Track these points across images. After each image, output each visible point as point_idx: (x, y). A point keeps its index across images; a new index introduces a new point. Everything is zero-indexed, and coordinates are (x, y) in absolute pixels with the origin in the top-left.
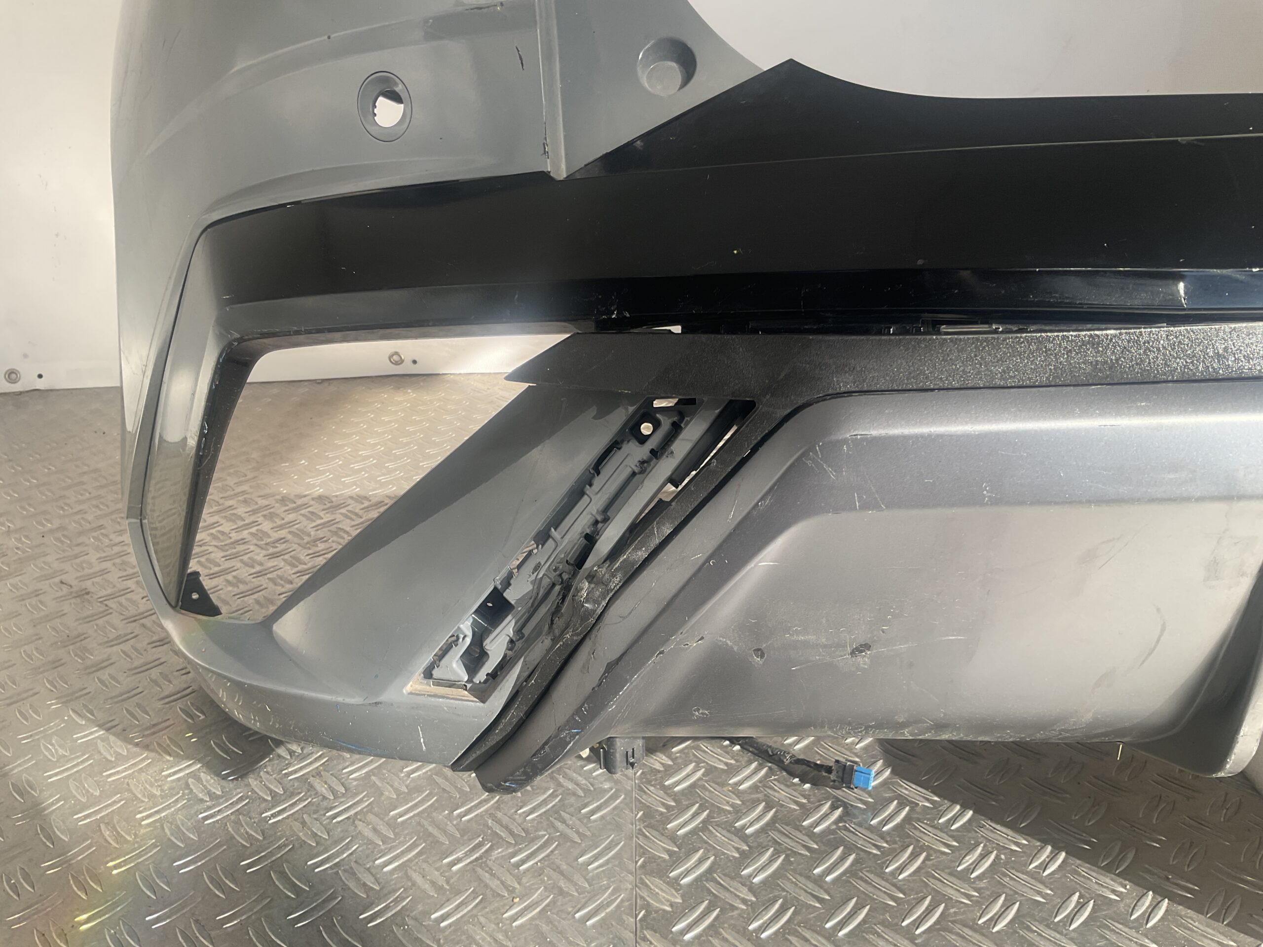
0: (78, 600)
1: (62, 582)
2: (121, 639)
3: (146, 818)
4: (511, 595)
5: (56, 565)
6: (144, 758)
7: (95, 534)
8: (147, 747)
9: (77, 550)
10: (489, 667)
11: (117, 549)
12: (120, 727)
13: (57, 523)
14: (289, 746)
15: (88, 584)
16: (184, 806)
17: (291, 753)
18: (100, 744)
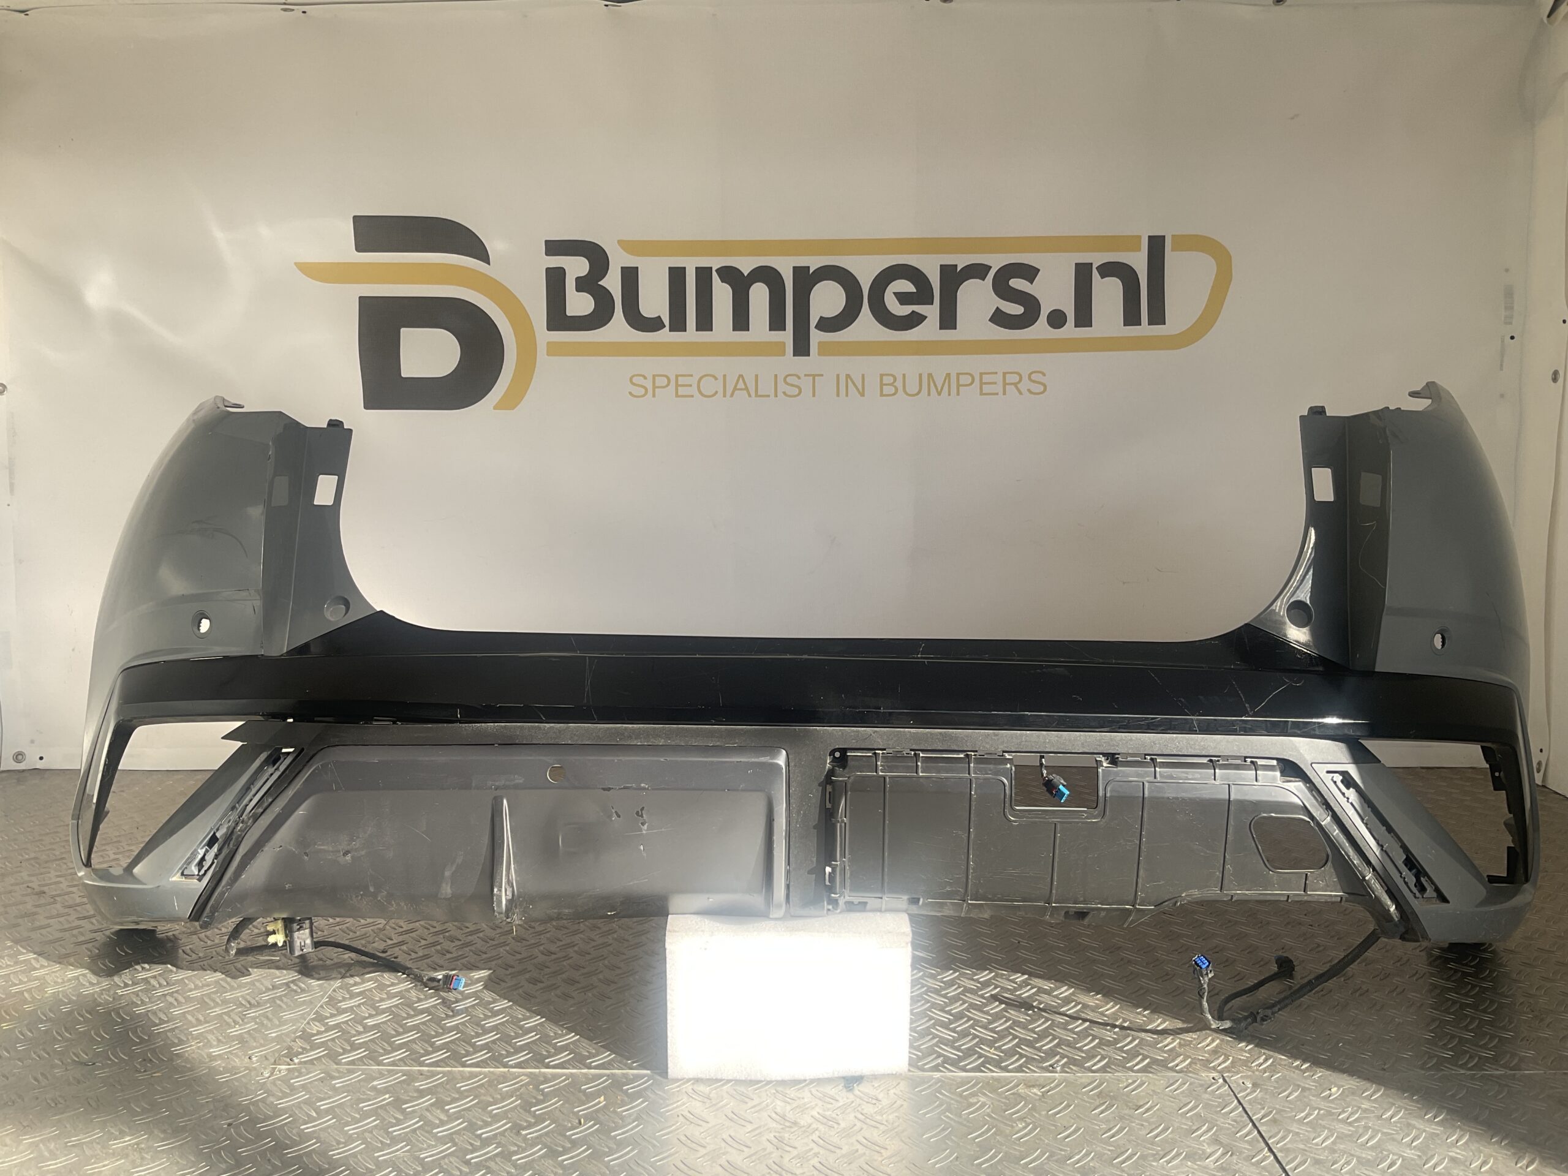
0: (37, 896)
1: (28, 887)
2: (59, 916)
3: (50, 991)
4: (218, 835)
5: (26, 878)
6: (57, 967)
7: (57, 862)
8: (60, 963)
9: (43, 870)
10: (205, 868)
11: (70, 871)
12: (46, 955)
13: (33, 855)
14: (143, 965)
15: (45, 889)
16: (73, 987)
17: (143, 968)
18: (33, 962)
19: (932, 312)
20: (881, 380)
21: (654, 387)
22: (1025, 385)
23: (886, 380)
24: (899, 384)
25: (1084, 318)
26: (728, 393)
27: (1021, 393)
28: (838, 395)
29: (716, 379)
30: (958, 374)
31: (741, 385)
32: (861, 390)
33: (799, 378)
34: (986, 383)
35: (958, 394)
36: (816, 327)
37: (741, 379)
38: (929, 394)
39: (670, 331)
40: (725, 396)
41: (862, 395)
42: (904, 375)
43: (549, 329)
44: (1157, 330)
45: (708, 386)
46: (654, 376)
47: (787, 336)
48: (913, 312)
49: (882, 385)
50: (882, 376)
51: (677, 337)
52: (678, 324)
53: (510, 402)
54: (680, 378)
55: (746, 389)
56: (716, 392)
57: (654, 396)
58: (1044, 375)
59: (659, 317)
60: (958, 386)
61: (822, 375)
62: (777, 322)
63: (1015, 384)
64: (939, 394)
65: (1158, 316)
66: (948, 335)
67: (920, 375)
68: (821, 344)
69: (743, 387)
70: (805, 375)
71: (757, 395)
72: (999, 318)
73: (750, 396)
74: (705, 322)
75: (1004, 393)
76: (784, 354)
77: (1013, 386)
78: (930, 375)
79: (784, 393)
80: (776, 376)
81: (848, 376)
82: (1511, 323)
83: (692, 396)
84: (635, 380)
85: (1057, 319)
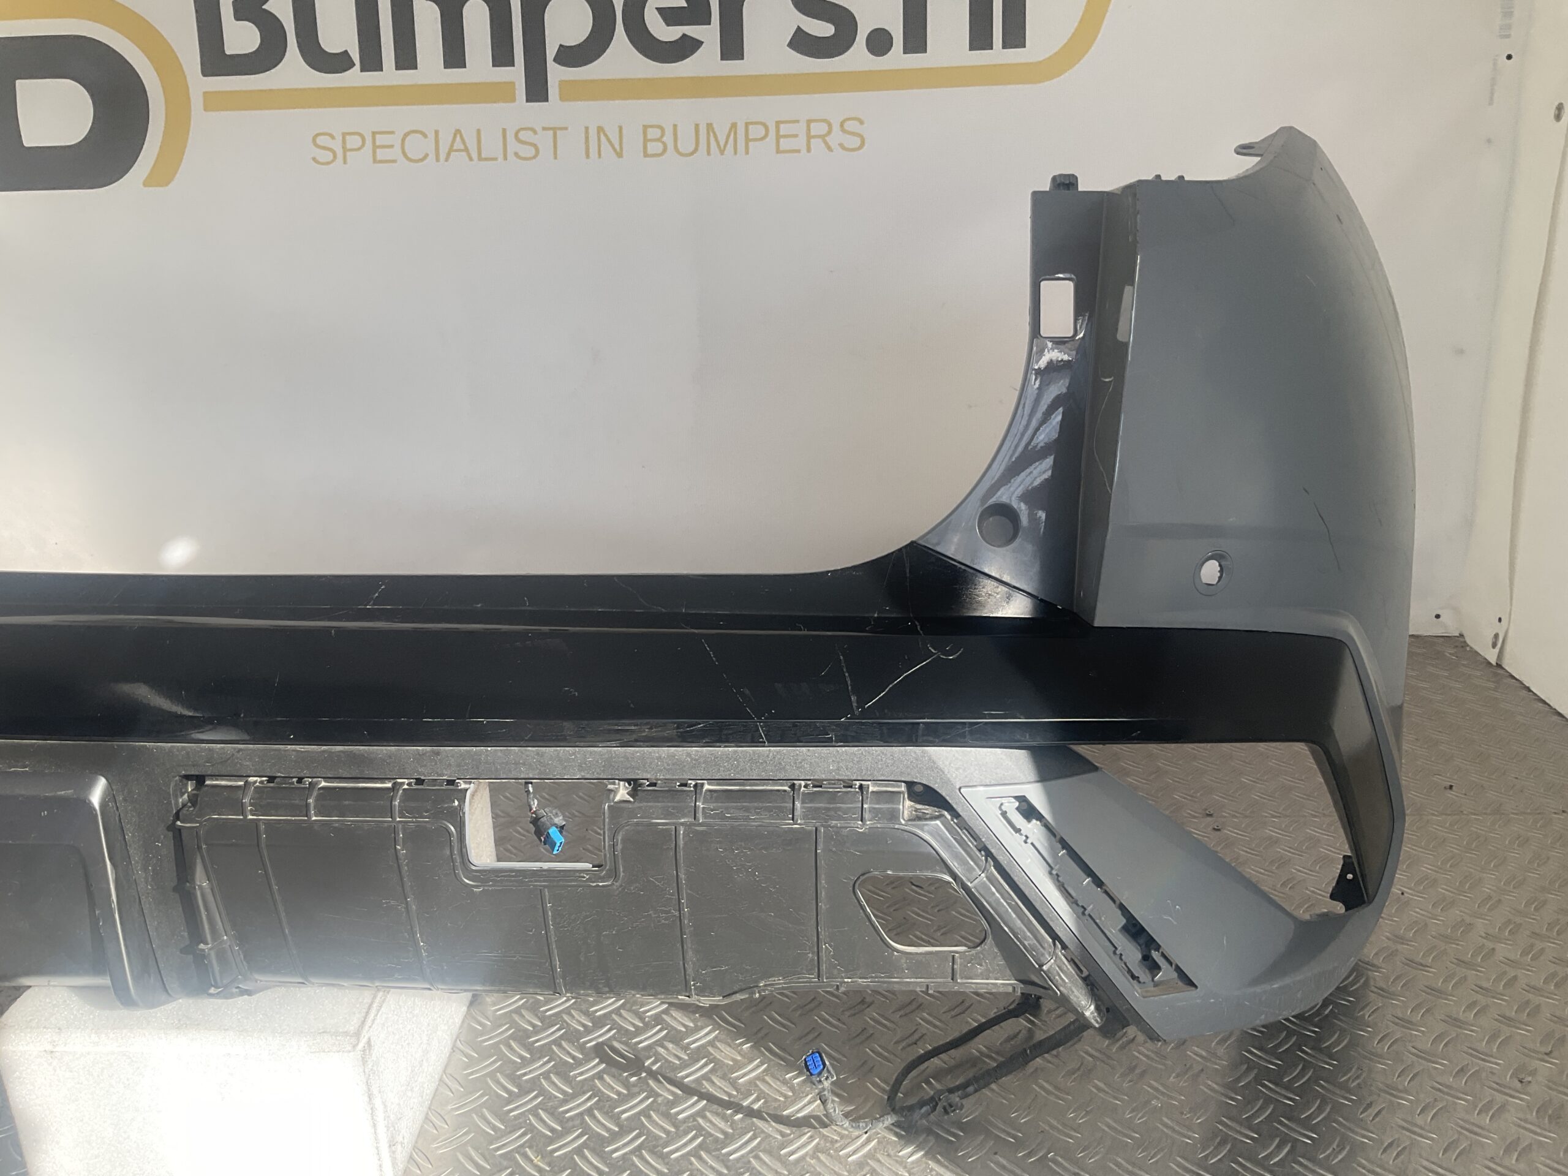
19: (709, 34)
20: (645, 133)
21: (345, 150)
22: (834, 140)
23: (653, 133)
24: (668, 138)
25: (916, 41)
26: (442, 157)
27: (829, 149)
28: (588, 156)
29: (425, 136)
30: (747, 124)
31: (458, 145)
32: (618, 149)
33: (535, 132)
34: (785, 136)
35: (747, 153)
36: (555, 60)
37: (458, 136)
38: (709, 153)
39: (362, 71)
40: (438, 160)
41: (620, 155)
42: (675, 126)
43: (205, 74)
44: (1014, 55)
45: (417, 146)
46: (344, 135)
47: (516, 74)
48: (684, 35)
49: (646, 141)
50: (645, 127)
51: (371, 78)
52: (372, 61)
53: (161, 176)
54: (378, 136)
55: (466, 150)
56: (427, 155)
57: (345, 162)
58: (861, 122)
59: (346, 52)
60: (747, 140)
61: (566, 129)
62: (502, 56)
63: (822, 137)
64: (722, 152)
65: (1015, 37)
66: (733, 67)
67: (697, 126)
68: (563, 84)
69: (462, 147)
70: (544, 129)
71: (480, 159)
72: (802, 42)
73: (471, 159)
74: (407, 59)
75: (809, 150)
76: (513, 100)
77: (820, 140)
78: (710, 126)
79: (516, 154)
80: (504, 130)
81: (600, 129)
82: (1508, 36)
83: (394, 161)
84: (321, 140)
85: (879, 42)
